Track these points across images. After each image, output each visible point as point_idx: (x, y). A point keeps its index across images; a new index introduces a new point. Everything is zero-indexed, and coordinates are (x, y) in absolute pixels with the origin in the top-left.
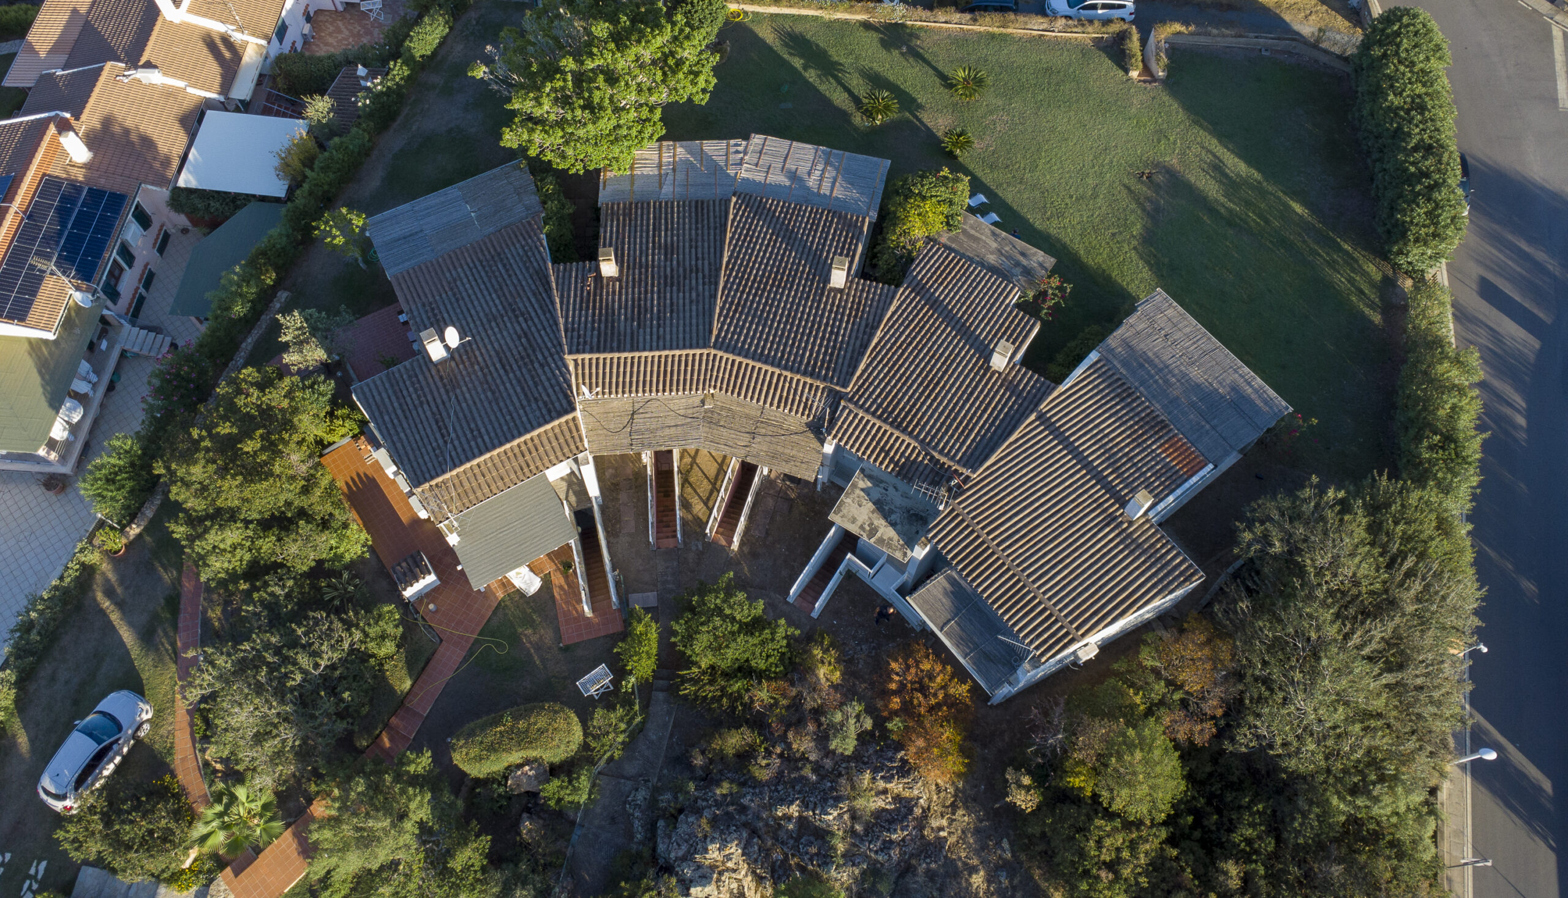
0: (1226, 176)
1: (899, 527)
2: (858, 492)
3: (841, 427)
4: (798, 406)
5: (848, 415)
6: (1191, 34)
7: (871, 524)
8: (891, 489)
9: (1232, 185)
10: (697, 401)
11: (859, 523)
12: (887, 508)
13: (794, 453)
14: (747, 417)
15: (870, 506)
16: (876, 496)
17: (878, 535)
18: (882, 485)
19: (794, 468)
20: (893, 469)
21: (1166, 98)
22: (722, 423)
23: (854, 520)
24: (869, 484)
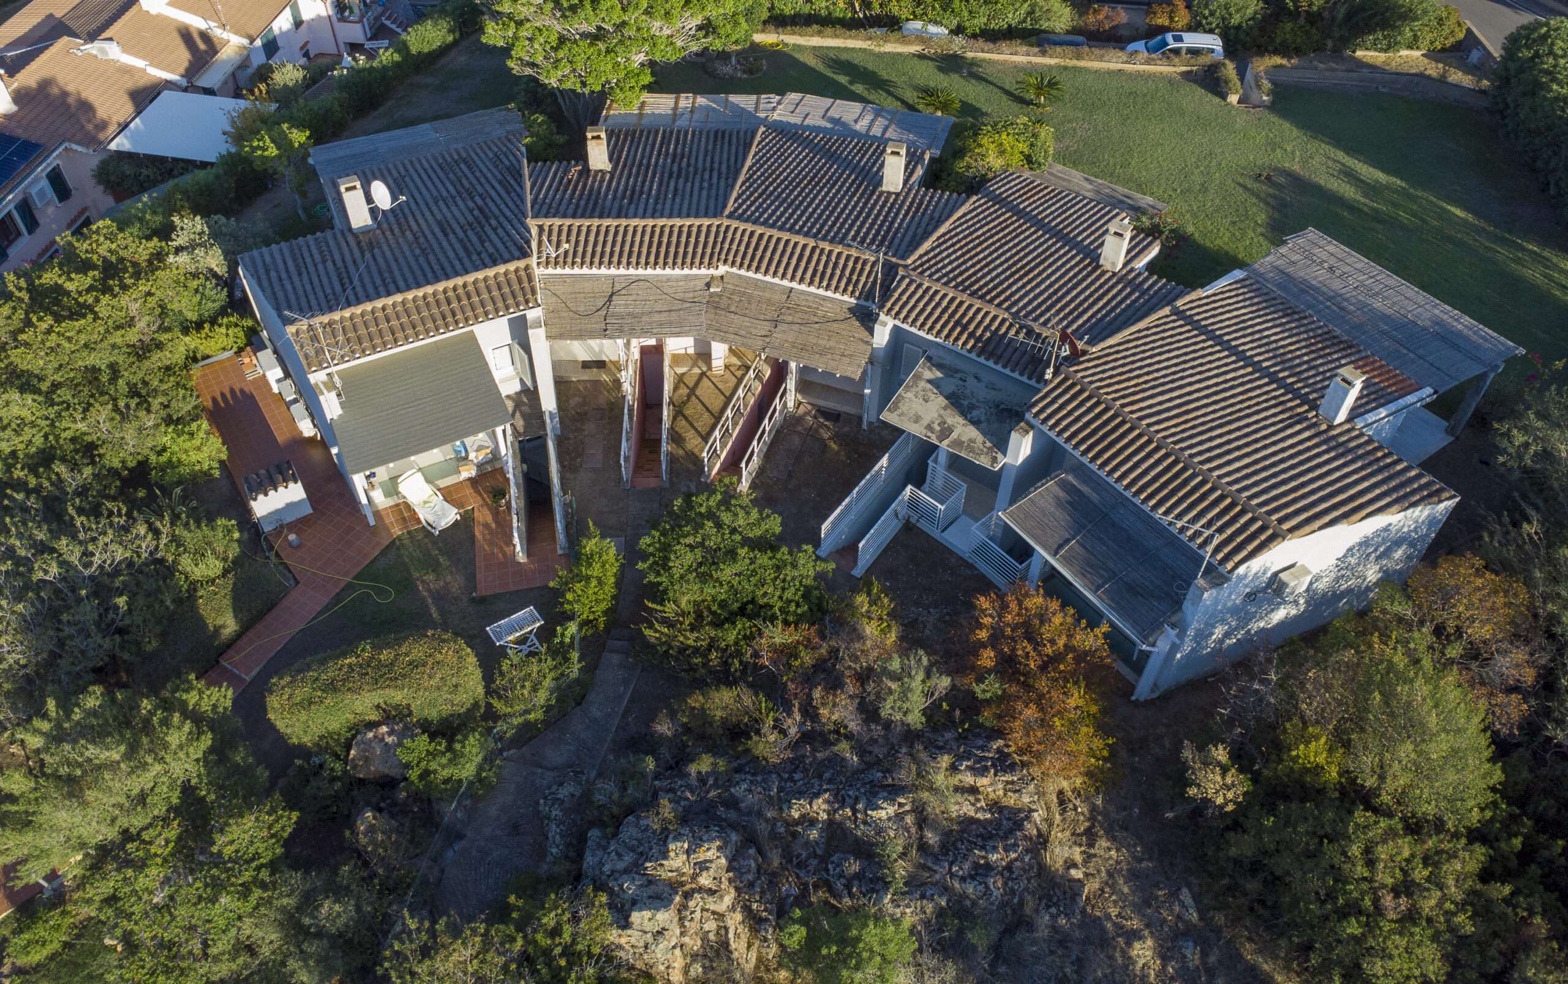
0: (1362, 181)
1: (984, 425)
2: (922, 384)
3: (898, 299)
4: (839, 281)
5: (908, 285)
6: (1294, 68)
7: (943, 423)
8: (971, 381)
9: (1371, 189)
10: (701, 284)
11: (925, 423)
12: (965, 403)
13: (832, 344)
14: (769, 302)
15: (942, 401)
16: (951, 388)
17: (954, 435)
18: (959, 375)
19: (832, 364)
20: (974, 346)
21: (1274, 119)
22: (733, 309)
23: (917, 419)
24: (939, 375)
